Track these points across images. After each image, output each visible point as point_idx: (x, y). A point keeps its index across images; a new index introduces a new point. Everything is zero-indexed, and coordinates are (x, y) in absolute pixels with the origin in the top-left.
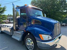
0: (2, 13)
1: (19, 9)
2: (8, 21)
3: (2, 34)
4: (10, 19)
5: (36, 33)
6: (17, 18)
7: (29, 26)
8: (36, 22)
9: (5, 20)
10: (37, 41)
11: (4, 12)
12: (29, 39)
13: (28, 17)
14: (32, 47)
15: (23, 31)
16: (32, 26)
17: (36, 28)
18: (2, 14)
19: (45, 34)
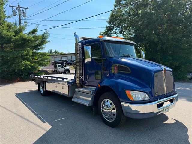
0: (39, 49)
1: (90, 46)
2: (52, 68)
3: (47, 97)
4: (55, 62)
5: (120, 90)
6: (86, 62)
7: (107, 77)
8: (120, 68)
9: (45, 66)
10: (122, 103)
11: (43, 46)
12: (107, 101)
13: (104, 60)
14: (114, 114)
15: (95, 88)
16: (112, 76)
17: (120, 81)
18: (39, 51)
19: (138, 90)
